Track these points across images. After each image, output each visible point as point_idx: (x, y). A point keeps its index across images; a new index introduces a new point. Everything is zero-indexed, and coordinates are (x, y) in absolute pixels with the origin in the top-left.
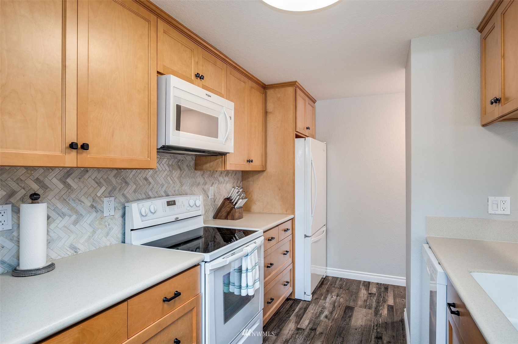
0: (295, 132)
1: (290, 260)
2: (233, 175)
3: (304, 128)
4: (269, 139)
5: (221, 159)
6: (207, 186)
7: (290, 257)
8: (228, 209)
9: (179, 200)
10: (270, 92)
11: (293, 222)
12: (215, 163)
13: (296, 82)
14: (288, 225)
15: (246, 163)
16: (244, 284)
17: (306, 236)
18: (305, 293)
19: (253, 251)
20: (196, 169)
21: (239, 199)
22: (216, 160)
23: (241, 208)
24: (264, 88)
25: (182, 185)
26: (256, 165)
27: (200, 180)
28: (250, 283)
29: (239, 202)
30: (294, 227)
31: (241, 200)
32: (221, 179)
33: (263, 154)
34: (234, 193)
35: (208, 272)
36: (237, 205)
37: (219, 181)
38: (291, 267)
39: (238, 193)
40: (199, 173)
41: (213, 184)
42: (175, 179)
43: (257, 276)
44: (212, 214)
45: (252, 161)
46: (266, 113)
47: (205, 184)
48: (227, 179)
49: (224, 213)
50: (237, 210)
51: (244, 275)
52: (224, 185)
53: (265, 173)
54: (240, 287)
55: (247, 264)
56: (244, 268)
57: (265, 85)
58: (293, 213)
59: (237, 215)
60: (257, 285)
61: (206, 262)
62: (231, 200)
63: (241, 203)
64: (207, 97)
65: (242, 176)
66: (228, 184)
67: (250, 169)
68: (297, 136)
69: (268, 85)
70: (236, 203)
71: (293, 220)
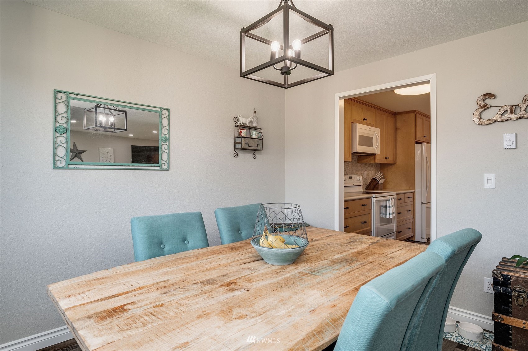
0: (415, 140)
1: (412, 216)
2: (375, 167)
3: (422, 137)
4: (398, 145)
5: (372, 157)
6: (363, 172)
7: (412, 215)
8: (375, 184)
9: (353, 176)
10: (399, 117)
11: (414, 194)
12: (369, 159)
13: (416, 110)
14: (411, 195)
15: (385, 159)
16: (388, 213)
17: (422, 203)
18: (422, 238)
19: (392, 199)
20: (358, 162)
21: (381, 179)
22: (369, 158)
23: (381, 184)
24: (395, 114)
25: (352, 170)
26: (390, 161)
27: (360, 168)
28: (391, 212)
29: (381, 180)
30: (414, 198)
31: (382, 179)
32: (369, 168)
33: (395, 154)
34: (378, 175)
35: (374, 201)
36: (380, 182)
37: (368, 169)
38: (412, 220)
39: (380, 175)
40: (359, 165)
41: (365, 171)
42: (350, 167)
43: (394, 211)
44: (365, 187)
45: (388, 158)
46: (396, 129)
47: (362, 170)
48: (372, 168)
49: (372, 186)
50: (380, 185)
51: (388, 209)
52: (371, 172)
53: (396, 165)
54: (386, 214)
55: (389, 204)
56: (388, 206)
57: (396, 113)
58: (414, 189)
59: (380, 187)
60: (394, 215)
61: (373, 198)
62: (376, 179)
63: (382, 181)
64: (369, 129)
65: (381, 167)
66: (372, 172)
67: (387, 163)
68: (417, 143)
69: (397, 113)
70: (379, 181)
71: (414, 193)
